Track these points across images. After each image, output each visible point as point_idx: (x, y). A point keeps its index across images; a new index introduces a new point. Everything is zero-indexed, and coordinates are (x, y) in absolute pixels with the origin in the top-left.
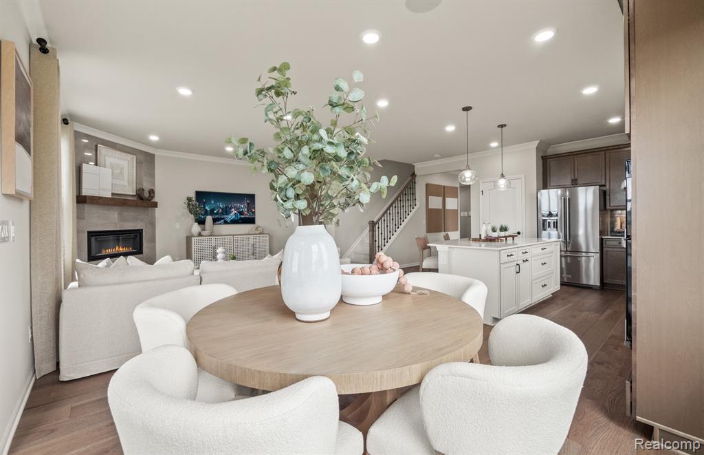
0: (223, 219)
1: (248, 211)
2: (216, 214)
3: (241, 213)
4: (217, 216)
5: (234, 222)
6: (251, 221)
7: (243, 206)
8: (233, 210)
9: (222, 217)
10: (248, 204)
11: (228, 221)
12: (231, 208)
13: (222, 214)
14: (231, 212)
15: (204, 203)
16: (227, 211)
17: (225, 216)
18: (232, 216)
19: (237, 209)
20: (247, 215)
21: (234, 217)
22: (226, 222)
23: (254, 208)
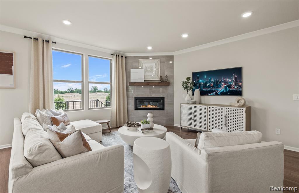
0: (215, 91)
1: (235, 85)
2: (209, 87)
3: (230, 86)
4: (209, 89)
5: (223, 94)
6: (239, 93)
7: (231, 81)
8: (223, 84)
9: (214, 89)
10: (236, 79)
11: (219, 93)
12: (221, 82)
13: (213, 87)
14: (221, 86)
15: (198, 78)
16: (217, 85)
17: (216, 89)
18: (221, 89)
19: (226, 83)
20: (234, 88)
21: (223, 90)
22: (216, 94)
23: (242, 82)
